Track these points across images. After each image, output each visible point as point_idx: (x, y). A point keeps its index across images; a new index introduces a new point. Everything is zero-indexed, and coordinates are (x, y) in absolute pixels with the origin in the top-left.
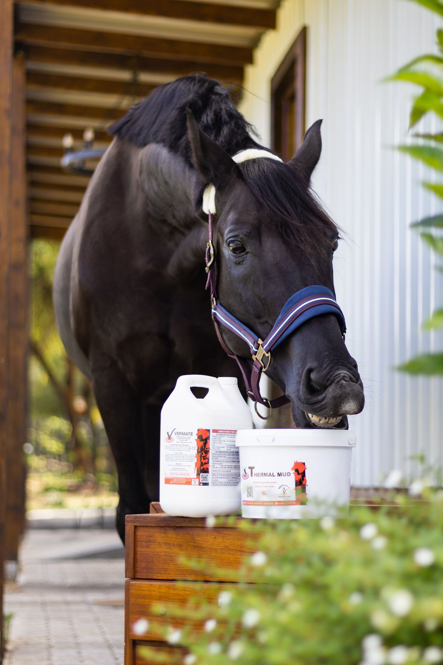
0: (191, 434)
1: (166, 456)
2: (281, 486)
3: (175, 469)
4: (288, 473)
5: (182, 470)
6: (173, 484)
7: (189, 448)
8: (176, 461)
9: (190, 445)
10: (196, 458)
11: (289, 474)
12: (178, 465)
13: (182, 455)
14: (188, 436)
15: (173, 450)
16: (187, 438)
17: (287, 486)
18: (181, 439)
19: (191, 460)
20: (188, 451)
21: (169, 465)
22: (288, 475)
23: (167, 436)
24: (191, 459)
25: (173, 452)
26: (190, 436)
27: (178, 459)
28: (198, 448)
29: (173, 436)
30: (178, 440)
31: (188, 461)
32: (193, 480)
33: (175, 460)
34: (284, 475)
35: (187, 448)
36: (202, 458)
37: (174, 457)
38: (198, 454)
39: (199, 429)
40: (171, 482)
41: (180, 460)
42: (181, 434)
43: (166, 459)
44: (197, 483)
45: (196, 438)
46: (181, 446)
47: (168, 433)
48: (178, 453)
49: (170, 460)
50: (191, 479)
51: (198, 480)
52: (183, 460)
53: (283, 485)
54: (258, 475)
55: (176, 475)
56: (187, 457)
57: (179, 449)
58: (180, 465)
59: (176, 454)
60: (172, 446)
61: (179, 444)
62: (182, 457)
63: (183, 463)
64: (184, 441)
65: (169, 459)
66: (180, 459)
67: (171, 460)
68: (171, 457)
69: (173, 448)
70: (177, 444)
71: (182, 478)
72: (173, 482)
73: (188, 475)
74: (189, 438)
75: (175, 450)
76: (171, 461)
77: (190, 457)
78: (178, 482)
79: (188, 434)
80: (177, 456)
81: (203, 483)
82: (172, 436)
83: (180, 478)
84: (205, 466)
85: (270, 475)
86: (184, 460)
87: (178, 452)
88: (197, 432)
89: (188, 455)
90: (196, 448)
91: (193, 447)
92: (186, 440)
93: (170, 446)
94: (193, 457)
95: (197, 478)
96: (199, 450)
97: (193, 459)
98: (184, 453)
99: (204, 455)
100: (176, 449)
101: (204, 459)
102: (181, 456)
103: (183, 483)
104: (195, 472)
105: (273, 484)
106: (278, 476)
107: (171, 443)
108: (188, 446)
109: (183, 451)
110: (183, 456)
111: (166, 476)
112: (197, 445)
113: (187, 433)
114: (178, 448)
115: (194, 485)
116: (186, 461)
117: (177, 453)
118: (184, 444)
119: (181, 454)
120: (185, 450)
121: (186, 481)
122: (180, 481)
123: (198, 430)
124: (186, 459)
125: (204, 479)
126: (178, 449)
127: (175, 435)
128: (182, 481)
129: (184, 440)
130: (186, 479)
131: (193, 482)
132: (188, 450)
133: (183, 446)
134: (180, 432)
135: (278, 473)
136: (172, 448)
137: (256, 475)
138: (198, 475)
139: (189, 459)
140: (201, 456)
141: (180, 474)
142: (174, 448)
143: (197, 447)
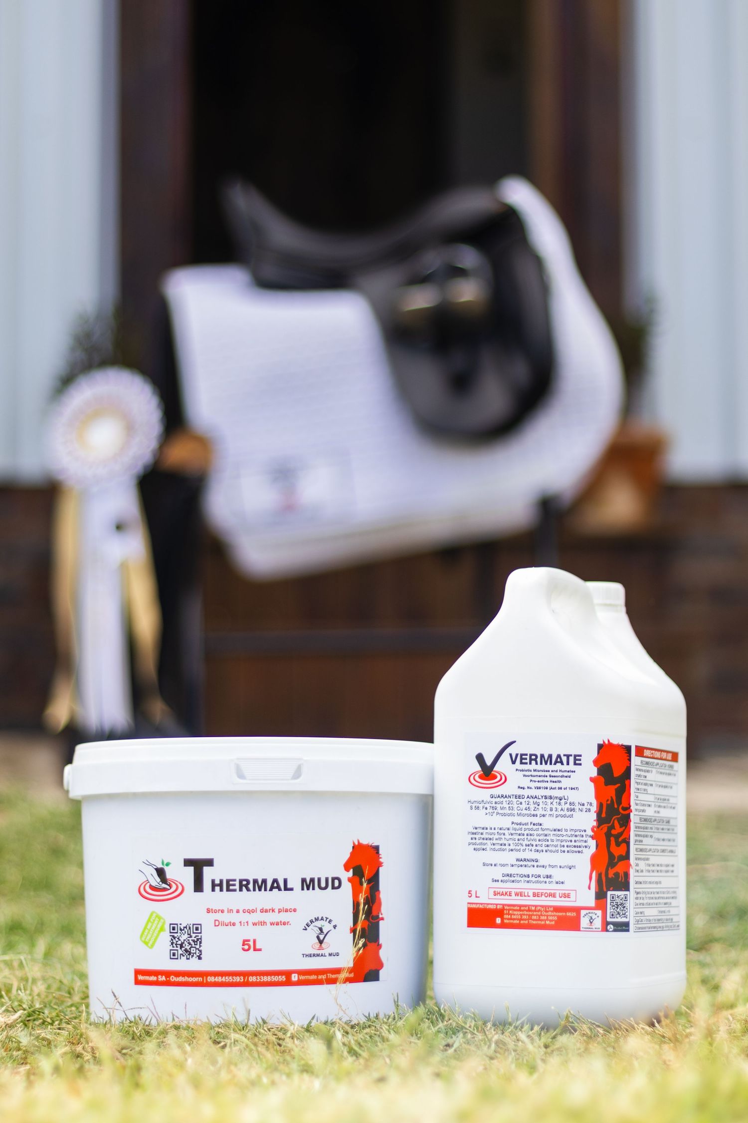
0: (575, 760)
1: (473, 834)
2: (312, 922)
3: (512, 879)
4: (333, 879)
5: (542, 879)
6: (503, 926)
7: (568, 806)
8: (519, 850)
9: (573, 796)
10: (595, 841)
11: (336, 883)
12: (525, 863)
13: (540, 832)
14: (565, 767)
15: (504, 815)
16: (561, 774)
17: (330, 922)
18: (533, 779)
19: (575, 846)
20: (564, 816)
21: (484, 864)
22: (333, 888)
23: (478, 768)
24: (578, 844)
25: (506, 822)
26: (571, 767)
27: (524, 843)
28: (600, 806)
29: (503, 766)
30: (526, 782)
31: (566, 849)
32: (583, 912)
33: (512, 847)
34: (323, 885)
35: (559, 808)
36: (612, 839)
37: (507, 837)
38: (598, 827)
39: (602, 742)
40: (498, 920)
41: (534, 848)
42: (536, 760)
43: (474, 844)
44: (598, 923)
45: (594, 772)
46: (535, 800)
47: (480, 758)
48: (526, 824)
49: (489, 846)
50: (578, 910)
51: (599, 913)
52: (544, 849)
53: (317, 919)
54: (228, 885)
55: (519, 897)
56: (561, 838)
57: (527, 812)
58: (533, 863)
59: (516, 826)
60: (498, 800)
61: (526, 792)
62: (541, 838)
63: (544, 859)
64: (549, 785)
65: (485, 844)
66: (534, 843)
67: (497, 847)
68: (497, 836)
69: (502, 809)
70: (521, 792)
71: (542, 906)
72: (506, 921)
73: (567, 896)
74: (566, 774)
75: (513, 815)
76: (494, 850)
77: (573, 839)
78: (526, 922)
79: (564, 759)
80: (520, 835)
81: (614, 924)
82: (497, 768)
83: (533, 908)
84: (619, 868)
85: (275, 885)
86: (550, 848)
87: (523, 822)
88: (595, 754)
89: (566, 830)
90: (594, 808)
91: (583, 805)
92: (554, 779)
93: (489, 799)
94: (583, 836)
95: (597, 908)
96: (604, 815)
97: (584, 844)
98: (549, 823)
99: (618, 829)
100: (515, 812)
101: (618, 844)
102: (538, 835)
103: (548, 922)
104: (589, 888)
105: (283, 917)
106: (303, 889)
107: (496, 791)
108: (563, 801)
109: (544, 816)
110: (546, 832)
111: (473, 900)
112: (598, 796)
113: (559, 756)
114: (524, 806)
115: (588, 930)
116: (557, 851)
117: (520, 824)
118: (548, 793)
119: (535, 827)
120: (554, 812)
121: (558, 917)
122: (534, 917)
123: (600, 747)
124: (555, 843)
125: (618, 910)
126: (524, 812)
127: (514, 762)
128: (542, 918)
129: (548, 779)
130: (557, 909)
131: (584, 922)
132: (562, 813)
133: (544, 800)
134: (531, 755)
135: (304, 881)
136: (498, 806)
137: (221, 885)
138: (600, 896)
139: (569, 844)
140: (608, 835)
141: (534, 895)
142: (507, 806)
143: (595, 802)
